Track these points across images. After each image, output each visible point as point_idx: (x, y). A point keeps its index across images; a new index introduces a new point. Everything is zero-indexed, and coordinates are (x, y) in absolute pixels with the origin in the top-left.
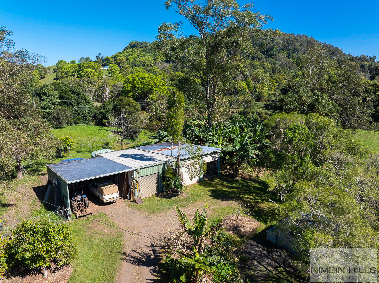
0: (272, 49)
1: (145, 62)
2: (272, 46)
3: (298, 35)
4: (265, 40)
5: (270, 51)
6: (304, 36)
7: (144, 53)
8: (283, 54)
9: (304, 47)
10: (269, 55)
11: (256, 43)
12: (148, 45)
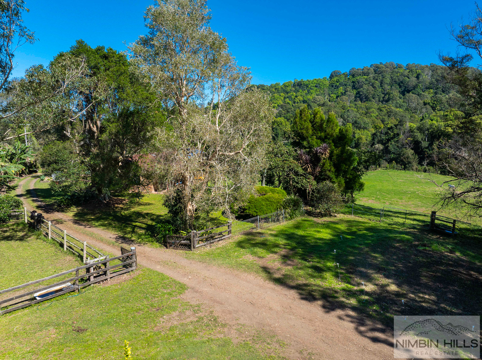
12: (265, 88)
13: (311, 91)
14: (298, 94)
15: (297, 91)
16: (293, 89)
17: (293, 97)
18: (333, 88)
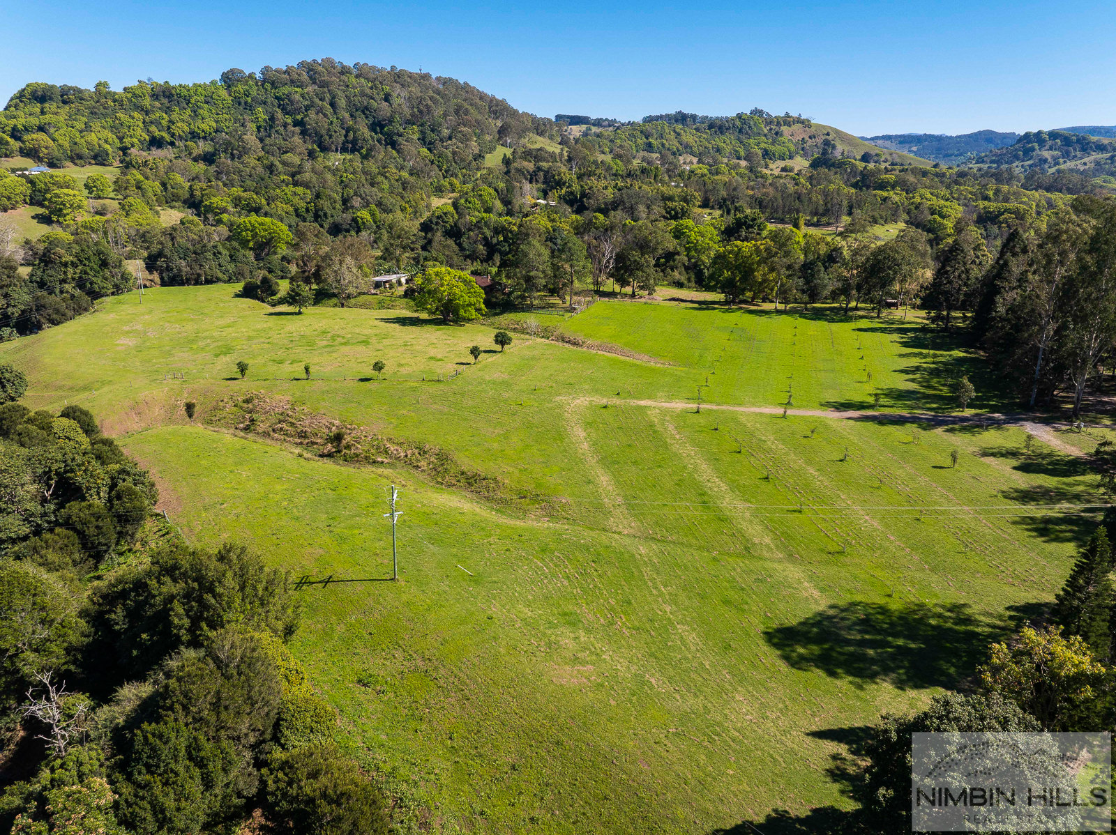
0: (391, 121)
1: (100, 146)
2: (388, 115)
3: (438, 79)
4: (373, 99)
5: (386, 125)
6: (451, 79)
7: (85, 119)
8: (414, 133)
9: (451, 120)
10: (386, 134)
11: (354, 105)
12: (86, 96)
13: (201, 111)
14: (174, 116)
15: (168, 110)
16: (157, 103)
17: (164, 123)
18: (241, 108)
